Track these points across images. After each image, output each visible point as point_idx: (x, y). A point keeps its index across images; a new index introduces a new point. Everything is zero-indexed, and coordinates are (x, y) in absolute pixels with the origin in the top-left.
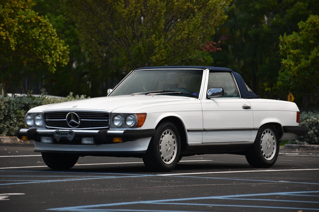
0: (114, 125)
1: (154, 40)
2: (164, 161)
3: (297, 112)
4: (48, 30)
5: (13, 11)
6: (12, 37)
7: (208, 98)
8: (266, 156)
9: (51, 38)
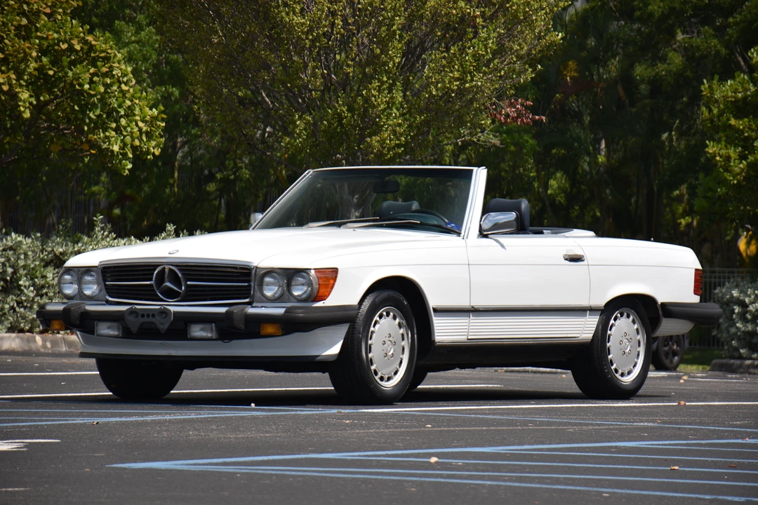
0: (264, 295)
1: (377, 93)
2: (379, 381)
3: (696, 270)
4: (111, 68)
5: (24, 21)
6: (23, 86)
7: (483, 234)
8: (620, 372)
9: (119, 87)
